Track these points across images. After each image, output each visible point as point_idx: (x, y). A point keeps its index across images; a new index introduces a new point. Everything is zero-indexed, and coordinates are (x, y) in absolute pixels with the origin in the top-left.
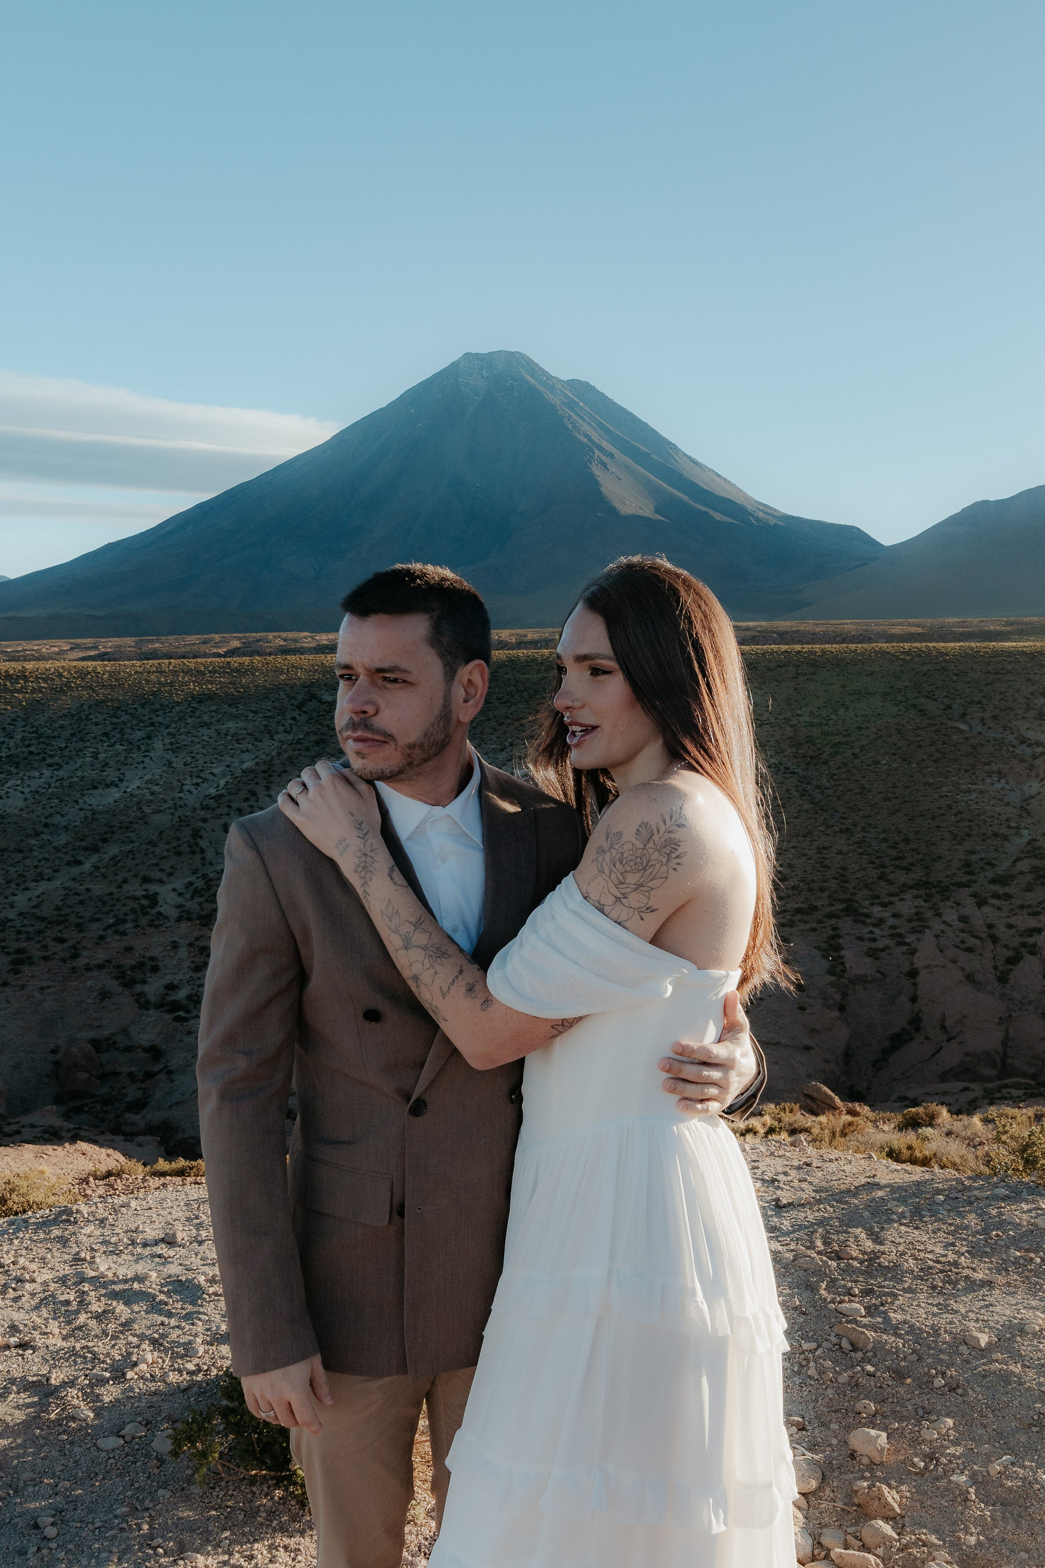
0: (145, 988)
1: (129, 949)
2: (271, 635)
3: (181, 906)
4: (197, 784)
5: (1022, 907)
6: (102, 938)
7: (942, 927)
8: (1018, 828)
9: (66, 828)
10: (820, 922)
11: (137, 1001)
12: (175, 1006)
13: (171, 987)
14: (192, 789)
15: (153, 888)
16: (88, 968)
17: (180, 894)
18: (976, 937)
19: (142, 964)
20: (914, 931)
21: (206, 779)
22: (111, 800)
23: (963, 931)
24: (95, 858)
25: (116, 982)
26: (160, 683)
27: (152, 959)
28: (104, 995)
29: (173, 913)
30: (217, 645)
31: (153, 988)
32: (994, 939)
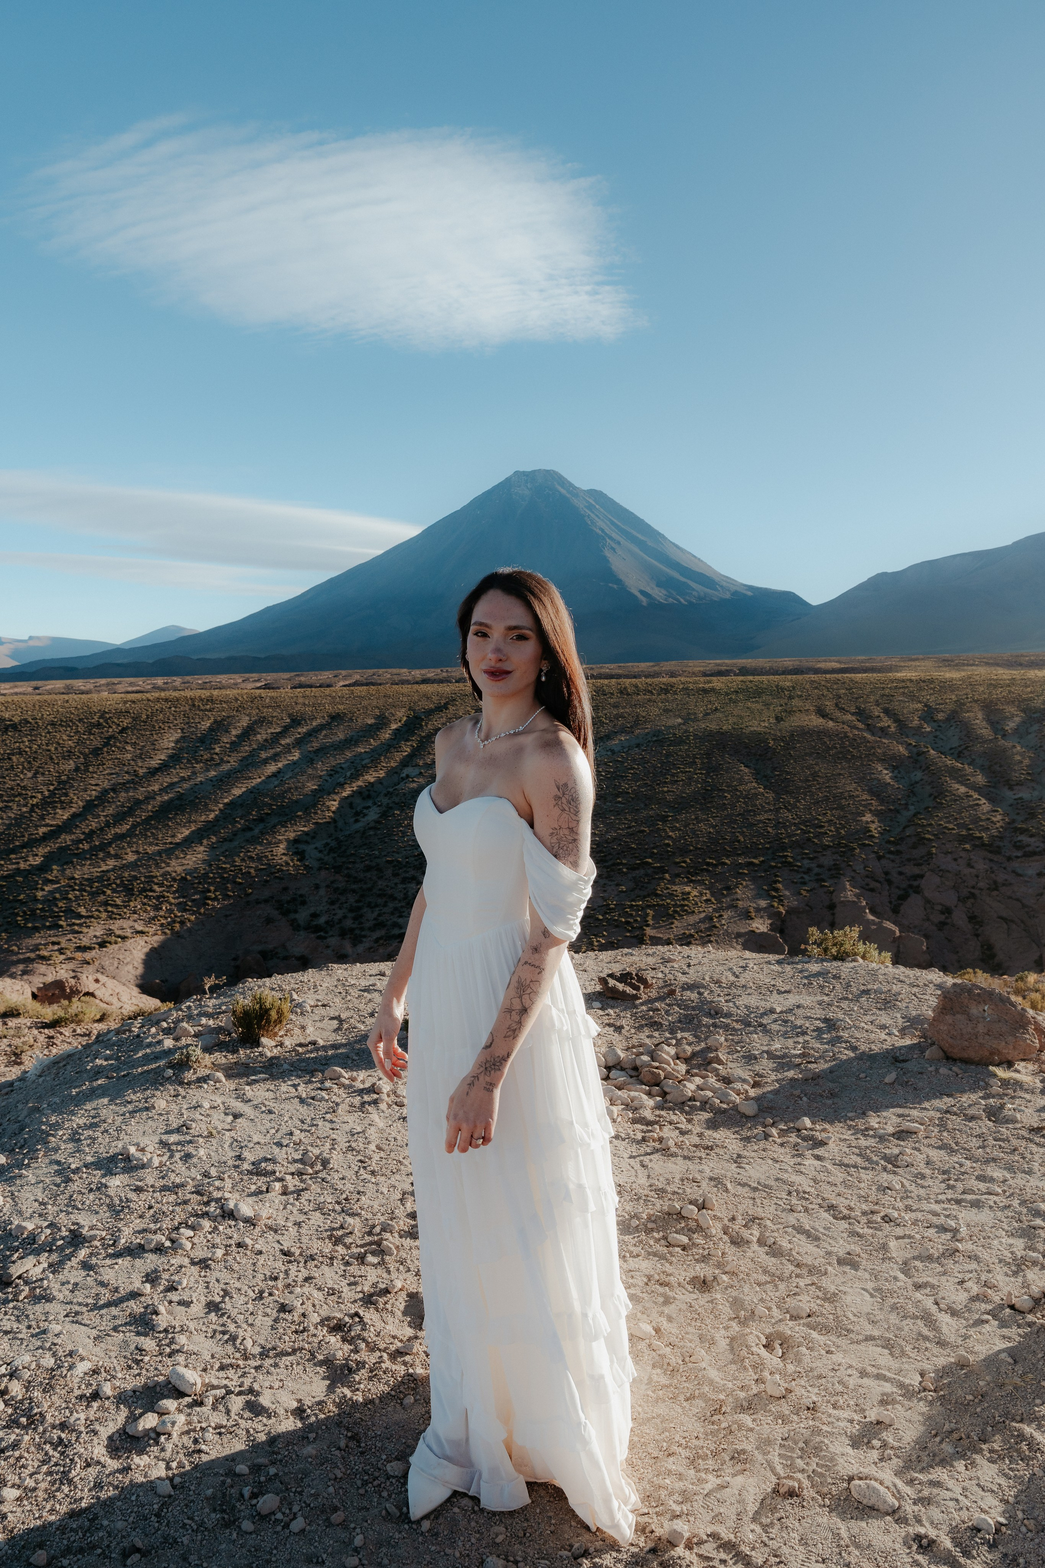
0: (297, 916)
1: (286, 889)
2: (381, 671)
3: (320, 859)
4: (331, 775)
5: (909, 860)
6: (266, 881)
7: (853, 874)
8: (907, 804)
9: (242, 805)
10: (765, 871)
11: (291, 925)
12: (317, 929)
13: (315, 915)
14: (327, 778)
15: (302, 847)
16: (258, 902)
17: (320, 852)
18: (877, 881)
19: (294, 899)
20: (832, 877)
21: (337, 772)
22: (272, 786)
23: (867, 877)
24: (261, 826)
25: (276, 912)
26: (304, 704)
27: (301, 896)
28: (269, 921)
29: (316, 864)
30: (345, 677)
31: (302, 916)
32: (890, 882)
